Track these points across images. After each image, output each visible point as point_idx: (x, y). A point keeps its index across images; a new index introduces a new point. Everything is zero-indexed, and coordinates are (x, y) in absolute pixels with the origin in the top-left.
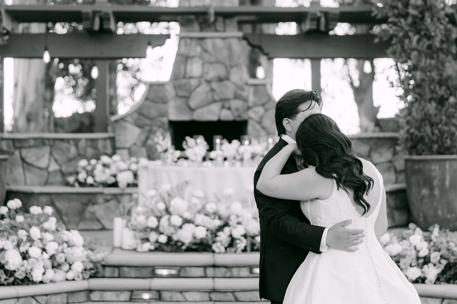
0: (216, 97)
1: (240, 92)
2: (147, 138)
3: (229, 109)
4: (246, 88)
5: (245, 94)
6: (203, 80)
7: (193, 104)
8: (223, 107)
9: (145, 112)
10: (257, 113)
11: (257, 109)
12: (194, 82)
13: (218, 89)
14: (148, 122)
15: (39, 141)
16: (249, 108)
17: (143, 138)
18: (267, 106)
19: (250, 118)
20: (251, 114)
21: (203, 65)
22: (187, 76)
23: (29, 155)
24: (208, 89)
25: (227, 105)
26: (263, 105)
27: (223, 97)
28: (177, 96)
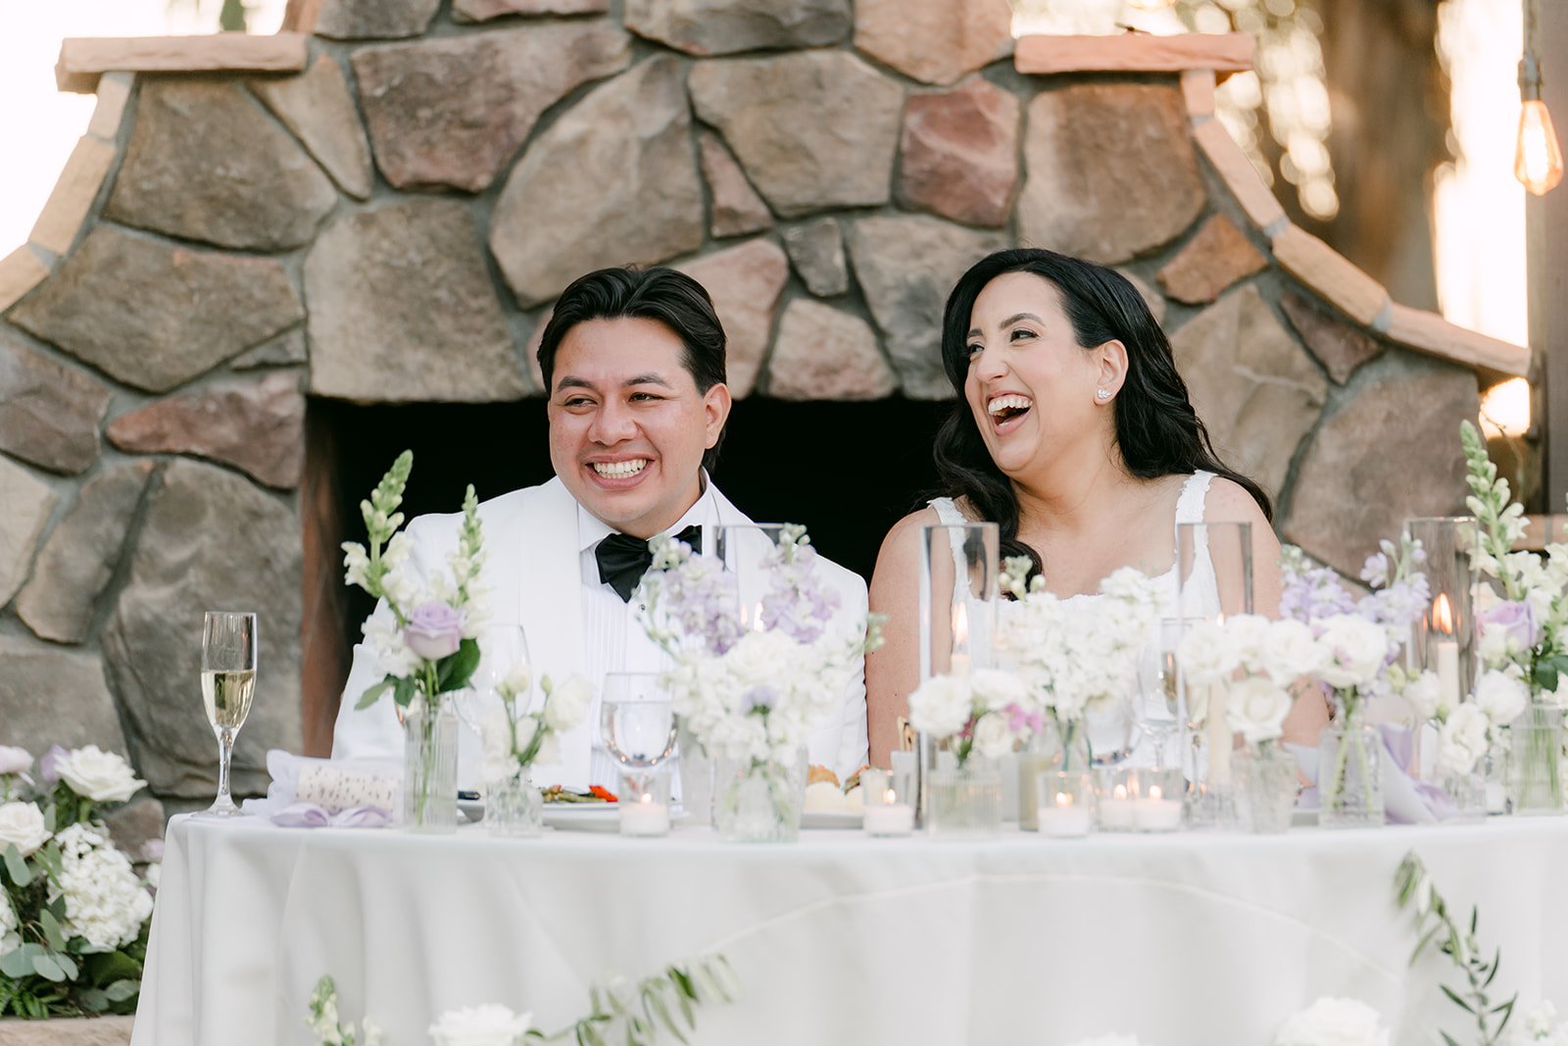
0: (731, 192)
1: (941, 145)
2: (120, 568)
3: (853, 297)
4: (1003, 109)
5: (994, 162)
6: (615, 43)
7: (527, 254)
9: (87, 328)
12: (533, 60)
13: (743, 129)
14: (130, 419)
17: (85, 565)
24: (660, 115)
25: (827, 265)
27: (791, 188)
28: (380, 179)
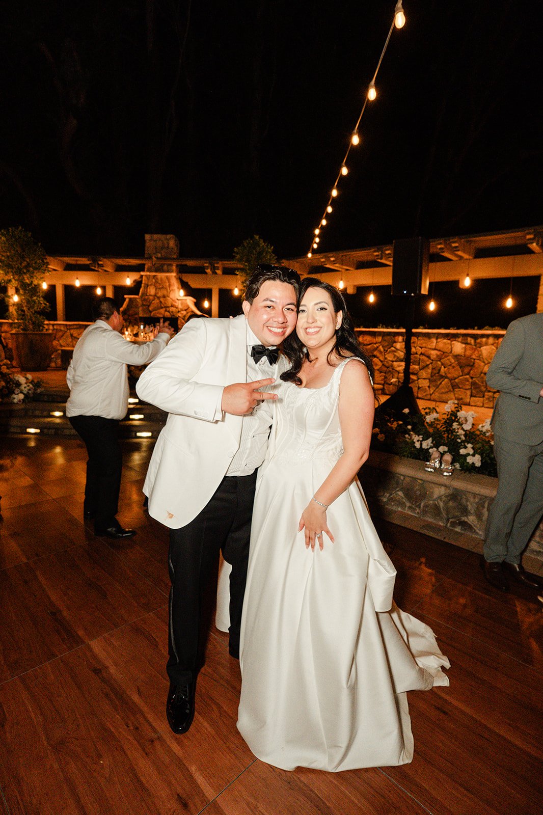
0: (162, 306)
1: (174, 303)
3: (169, 312)
4: (177, 301)
5: (176, 304)
6: (156, 297)
7: (150, 309)
8: (166, 311)
10: (182, 314)
11: (182, 312)
12: (151, 298)
13: (163, 301)
15: (78, 326)
16: (179, 312)
18: (187, 311)
19: (179, 316)
20: (180, 315)
21: (156, 289)
22: (148, 294)
23: (74, 333)
25: (168, 309)
26: (186, 310)
27: (165, 305)
